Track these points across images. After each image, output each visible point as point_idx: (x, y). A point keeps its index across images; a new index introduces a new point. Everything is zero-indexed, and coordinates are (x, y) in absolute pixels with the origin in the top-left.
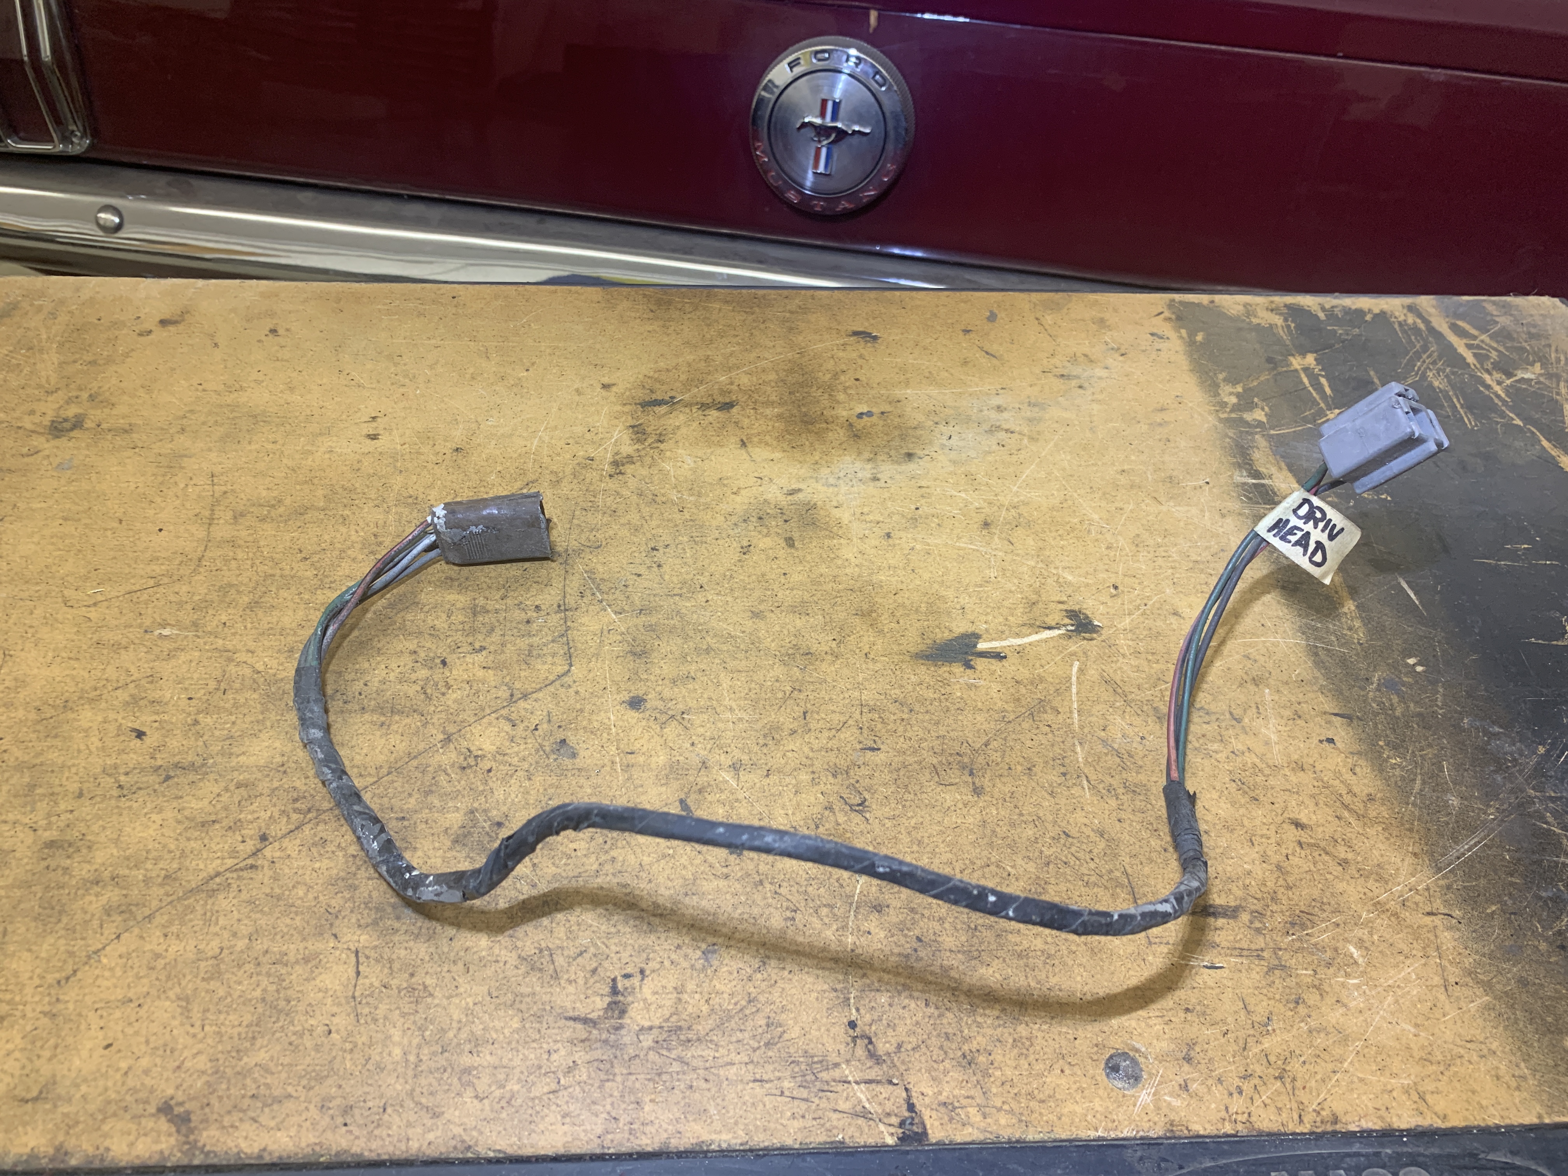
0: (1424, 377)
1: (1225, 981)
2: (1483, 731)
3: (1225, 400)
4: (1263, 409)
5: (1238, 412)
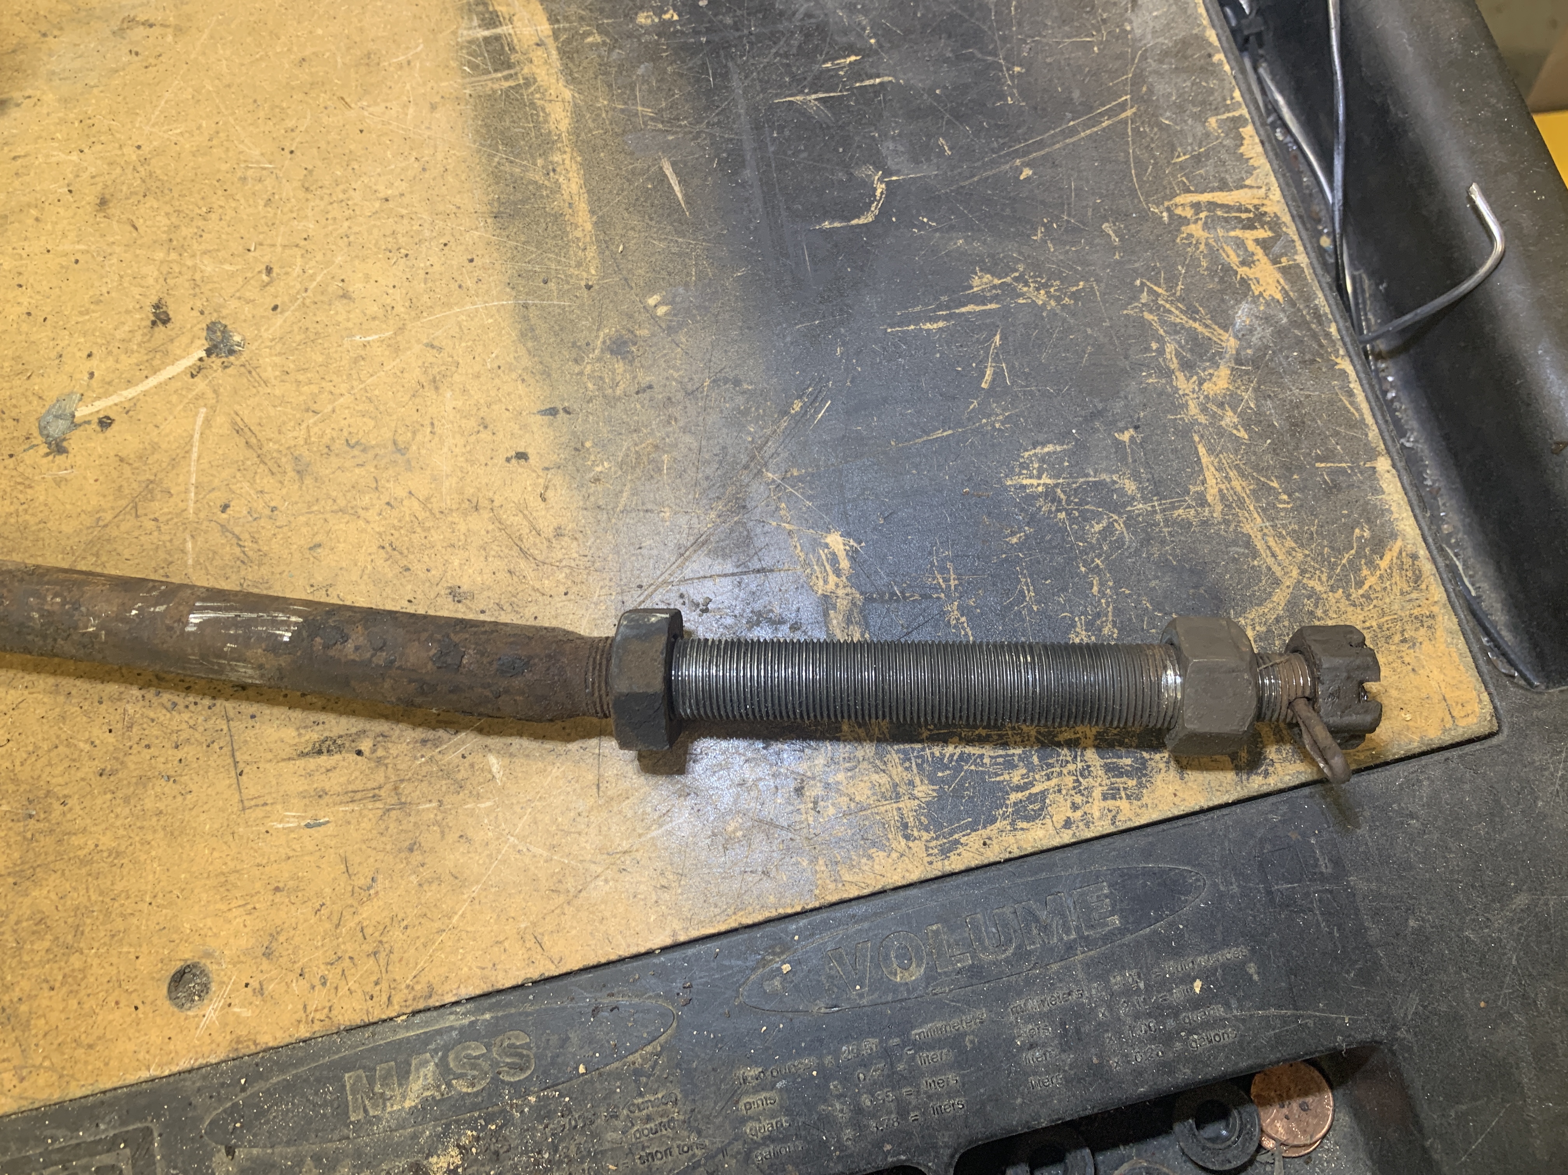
1: (327, 841)
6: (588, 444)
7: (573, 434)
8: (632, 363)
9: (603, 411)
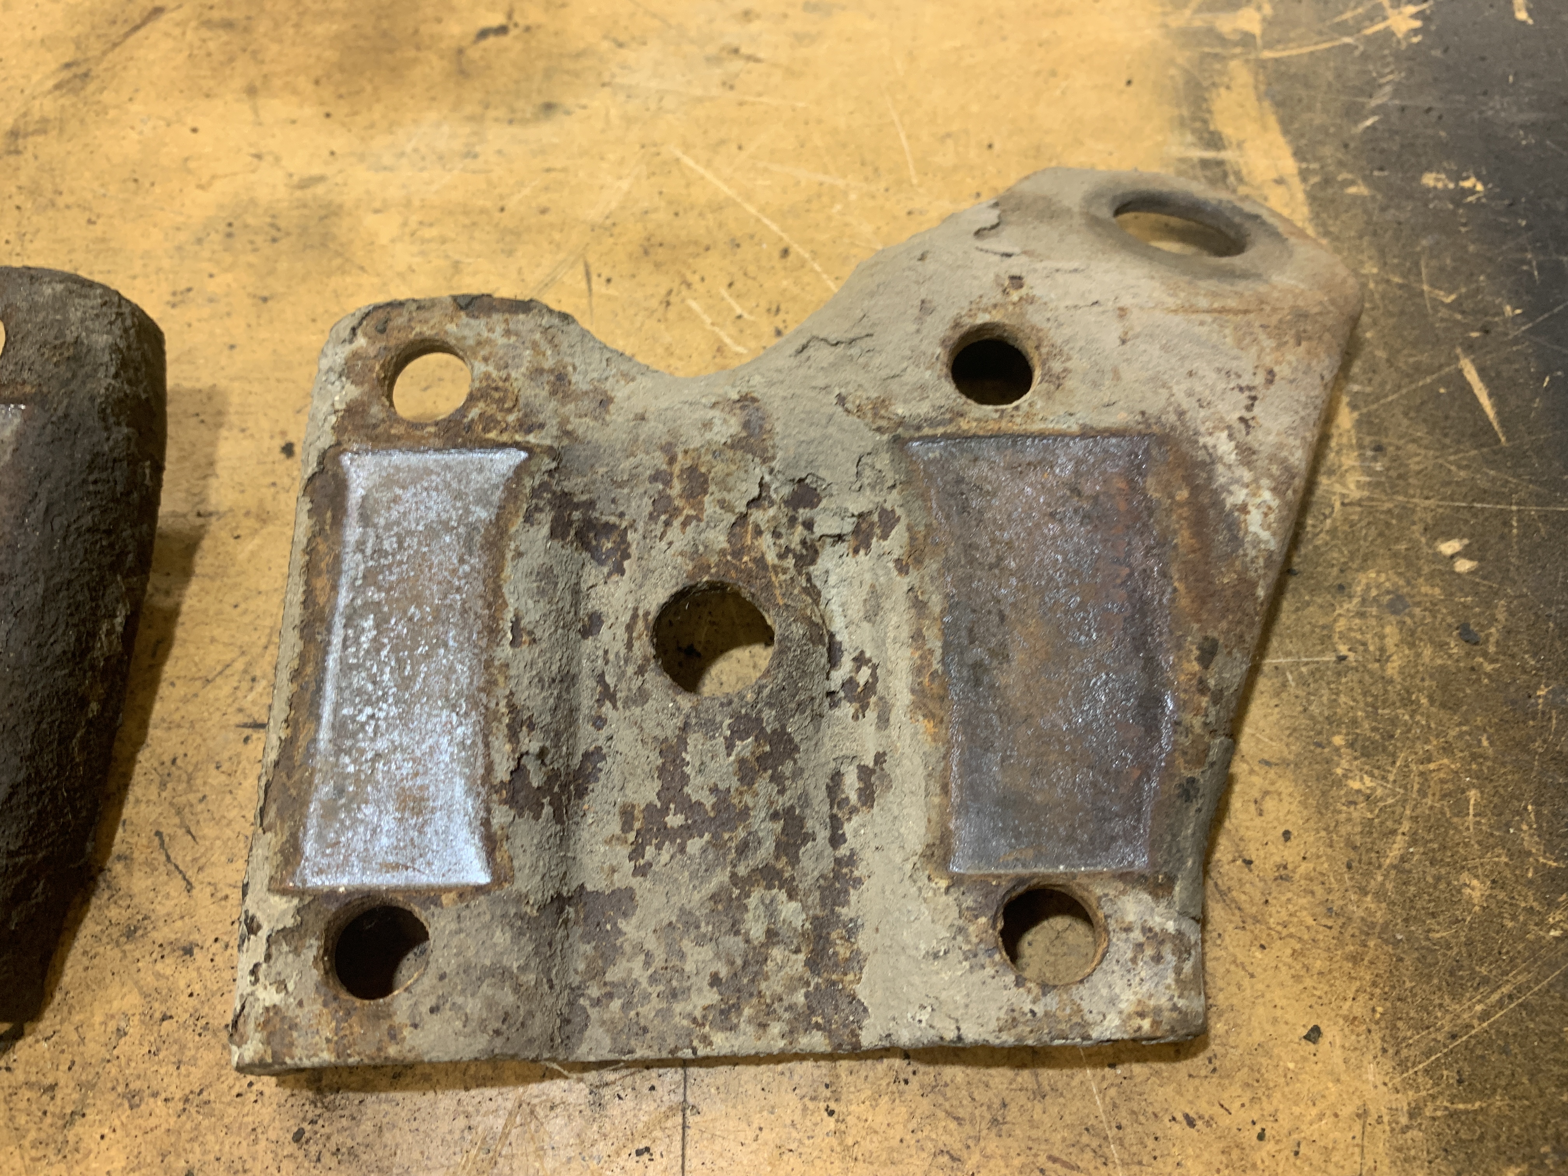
5: (1208, 16)
6: (1338, 740)
7: (1312, 718)
8: (1412, 633)
9: (1365, 694)
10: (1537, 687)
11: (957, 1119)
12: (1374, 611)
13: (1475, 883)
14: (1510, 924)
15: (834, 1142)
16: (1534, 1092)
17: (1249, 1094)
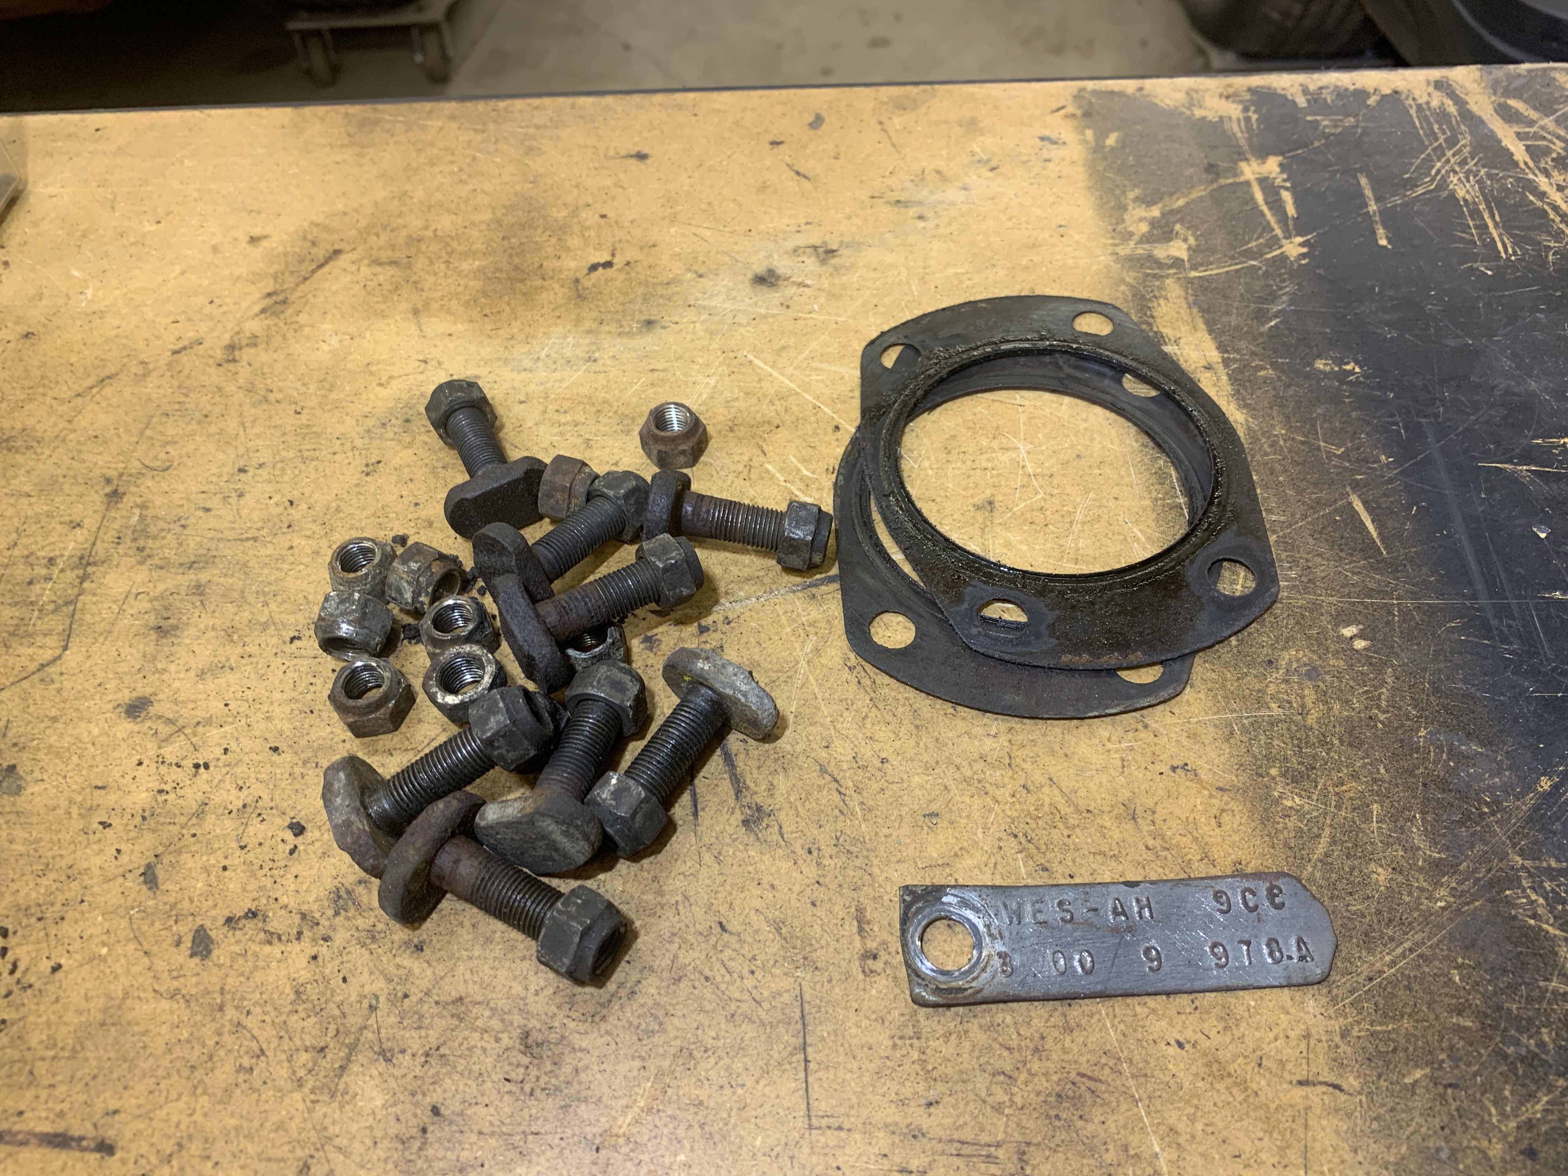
0: (1443, 184)
2: (1450, 751)
3: (1132, 229)
4: (1185, 240)
5: (1147, 246)
6: (1274, 772)
7: (1255, 757)
8: (1325, 693)
9: (1292, 738)
10: (1418, 730)
11: (1008, 1049)
12: (1296, 678)
13: (1380, 870)
14: (1408, 899)
15: (917, 1067)
16: (1432, 1016)
17: (1223, 1024)
